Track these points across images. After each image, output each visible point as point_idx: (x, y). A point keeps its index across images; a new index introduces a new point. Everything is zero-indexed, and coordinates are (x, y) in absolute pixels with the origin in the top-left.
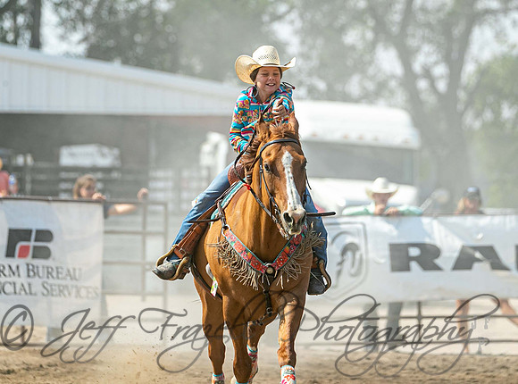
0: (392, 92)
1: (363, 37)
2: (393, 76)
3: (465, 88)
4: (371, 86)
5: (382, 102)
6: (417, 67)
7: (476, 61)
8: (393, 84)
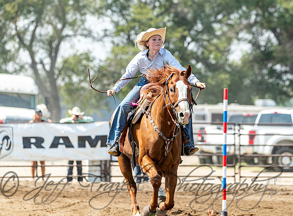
0: (26, 70)
1: (14, 46)
2: (27, 63)
3: (57, 69)
4: (17, 67)
5: (22, 74)
6: (37, 59)
7: (63, 57)
8: (27, 66)
